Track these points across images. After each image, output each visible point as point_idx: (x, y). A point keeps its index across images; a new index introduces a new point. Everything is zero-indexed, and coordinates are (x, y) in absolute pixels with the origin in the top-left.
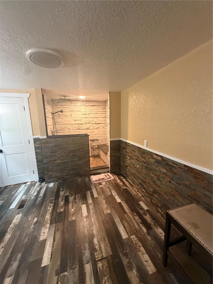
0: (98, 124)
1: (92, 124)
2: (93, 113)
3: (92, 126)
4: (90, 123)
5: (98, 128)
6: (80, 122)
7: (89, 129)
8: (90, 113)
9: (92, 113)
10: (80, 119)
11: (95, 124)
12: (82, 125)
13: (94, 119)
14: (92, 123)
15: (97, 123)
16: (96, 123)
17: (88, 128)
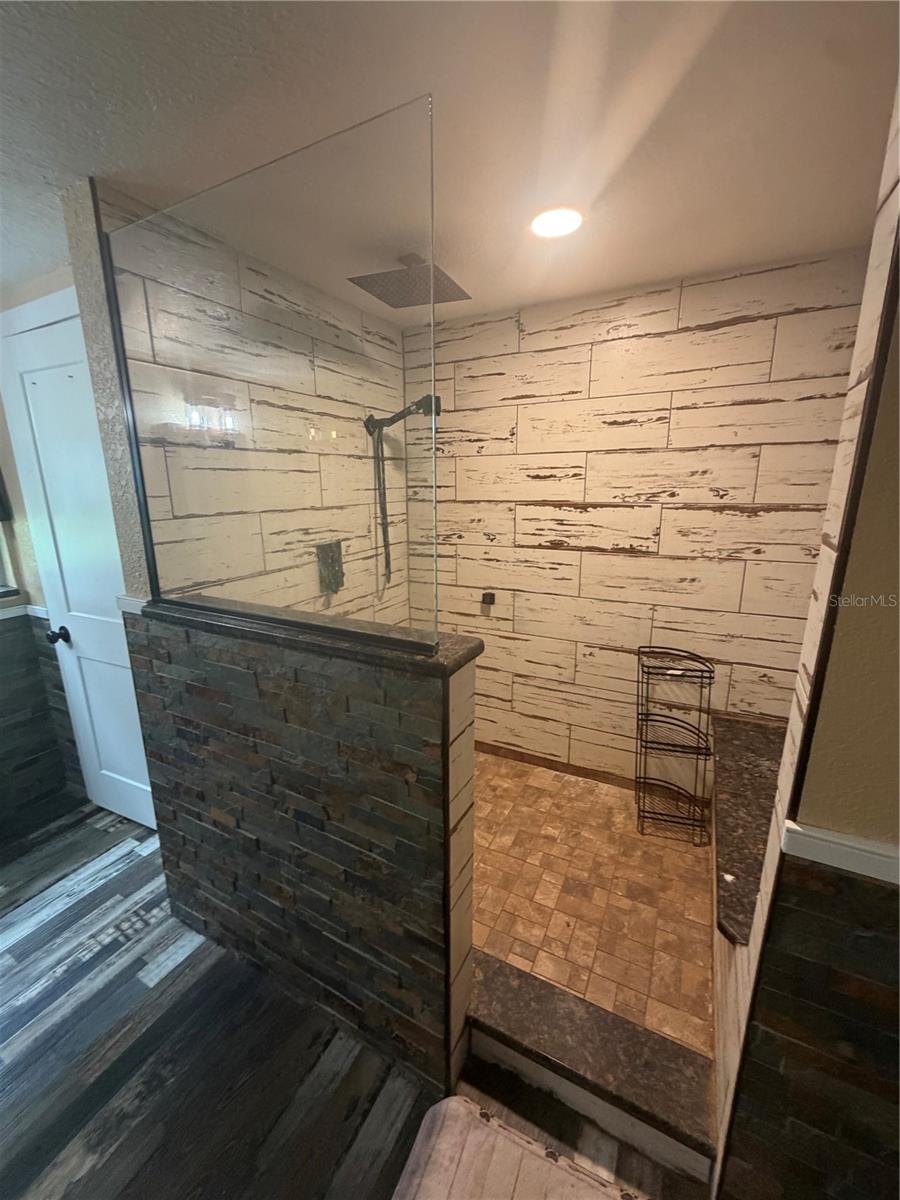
0: (753, 511)
1: (687, 507)
2: (708, 405)
3: (683, 533)
4: (664, 498)
5: (748, 555)
6: (570, 491)
7: (647, 554)
8: (680, 400)
9: (699, 399)
10: (579, 459)
11: (721, 509)
12: (593, 515)
13: (712, 460)
14: (685, 495)
15: (742, 498)
16: (726, 501)
17: (636, 543)
